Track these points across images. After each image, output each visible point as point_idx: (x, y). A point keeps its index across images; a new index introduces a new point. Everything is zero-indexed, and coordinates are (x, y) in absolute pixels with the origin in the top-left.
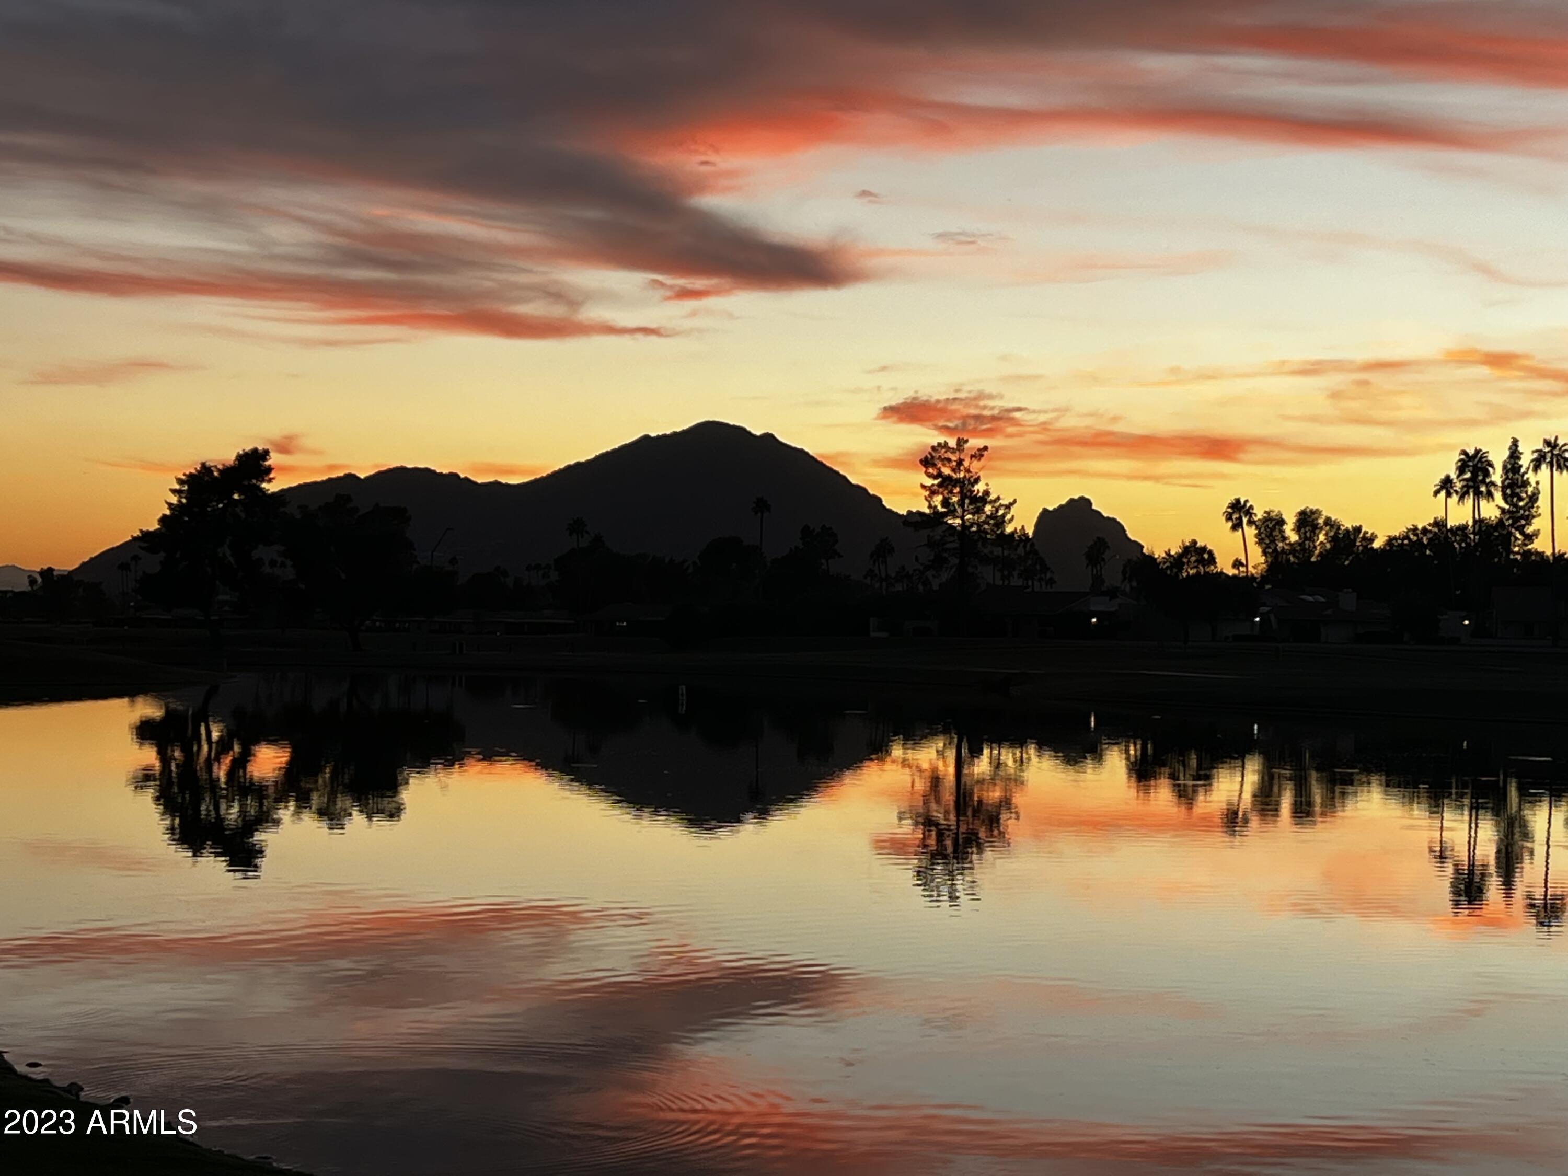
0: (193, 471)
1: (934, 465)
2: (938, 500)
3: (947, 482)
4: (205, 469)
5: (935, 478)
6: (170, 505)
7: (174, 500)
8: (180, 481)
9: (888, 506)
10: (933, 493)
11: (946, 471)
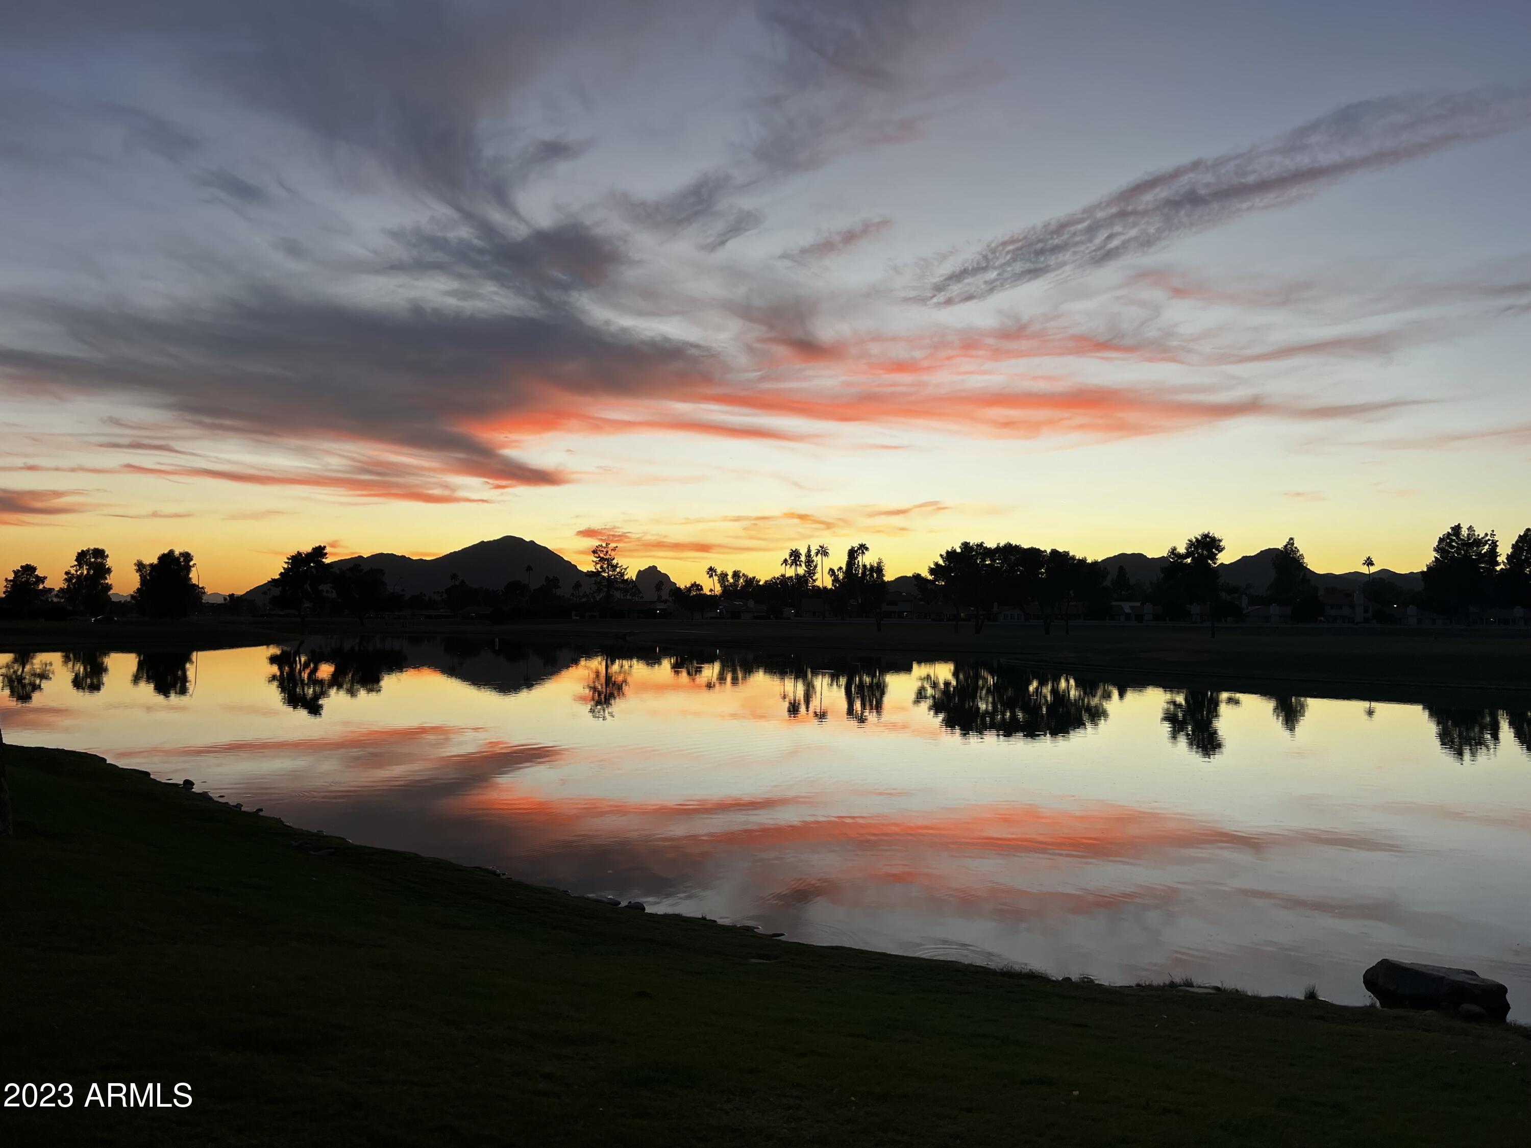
0: (294, 555)
1: (597, 553)
2: (598, 566)
3: (602, 560)
4: (299, 554)
5: (598, 558)
6: (284, 568)
7: (286, 566)
8: (288, 559)
9: (579, 569)
10: (597, 563)
11: (602, 555)
